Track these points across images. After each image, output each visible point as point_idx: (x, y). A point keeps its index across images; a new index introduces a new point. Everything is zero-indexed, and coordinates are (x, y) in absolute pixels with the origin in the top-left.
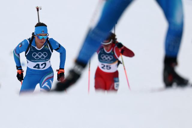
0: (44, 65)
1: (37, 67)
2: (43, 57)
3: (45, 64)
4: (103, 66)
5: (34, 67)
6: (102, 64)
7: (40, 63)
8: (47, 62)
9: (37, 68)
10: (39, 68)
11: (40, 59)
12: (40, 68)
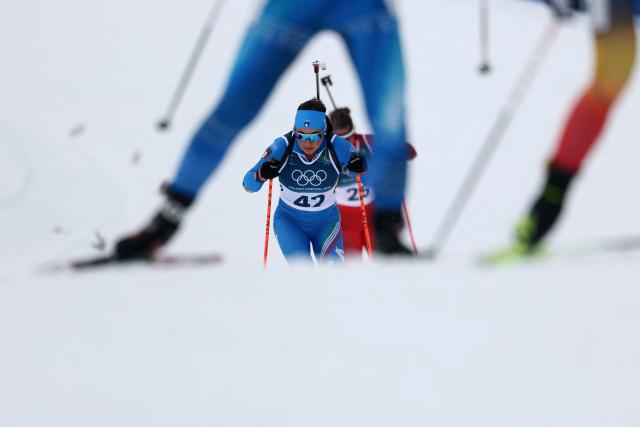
0: (318, 199)
1: (302, 202)
2: (316, 181)
3: (322, 198)
4: (352, 192)
5: (296, 203)
6: (349, 191)
7: (310, 195)
8: (326, 194)
9: (300, 205)
10: (306, 204)
11: (309, 185)
12: (309, 206)
